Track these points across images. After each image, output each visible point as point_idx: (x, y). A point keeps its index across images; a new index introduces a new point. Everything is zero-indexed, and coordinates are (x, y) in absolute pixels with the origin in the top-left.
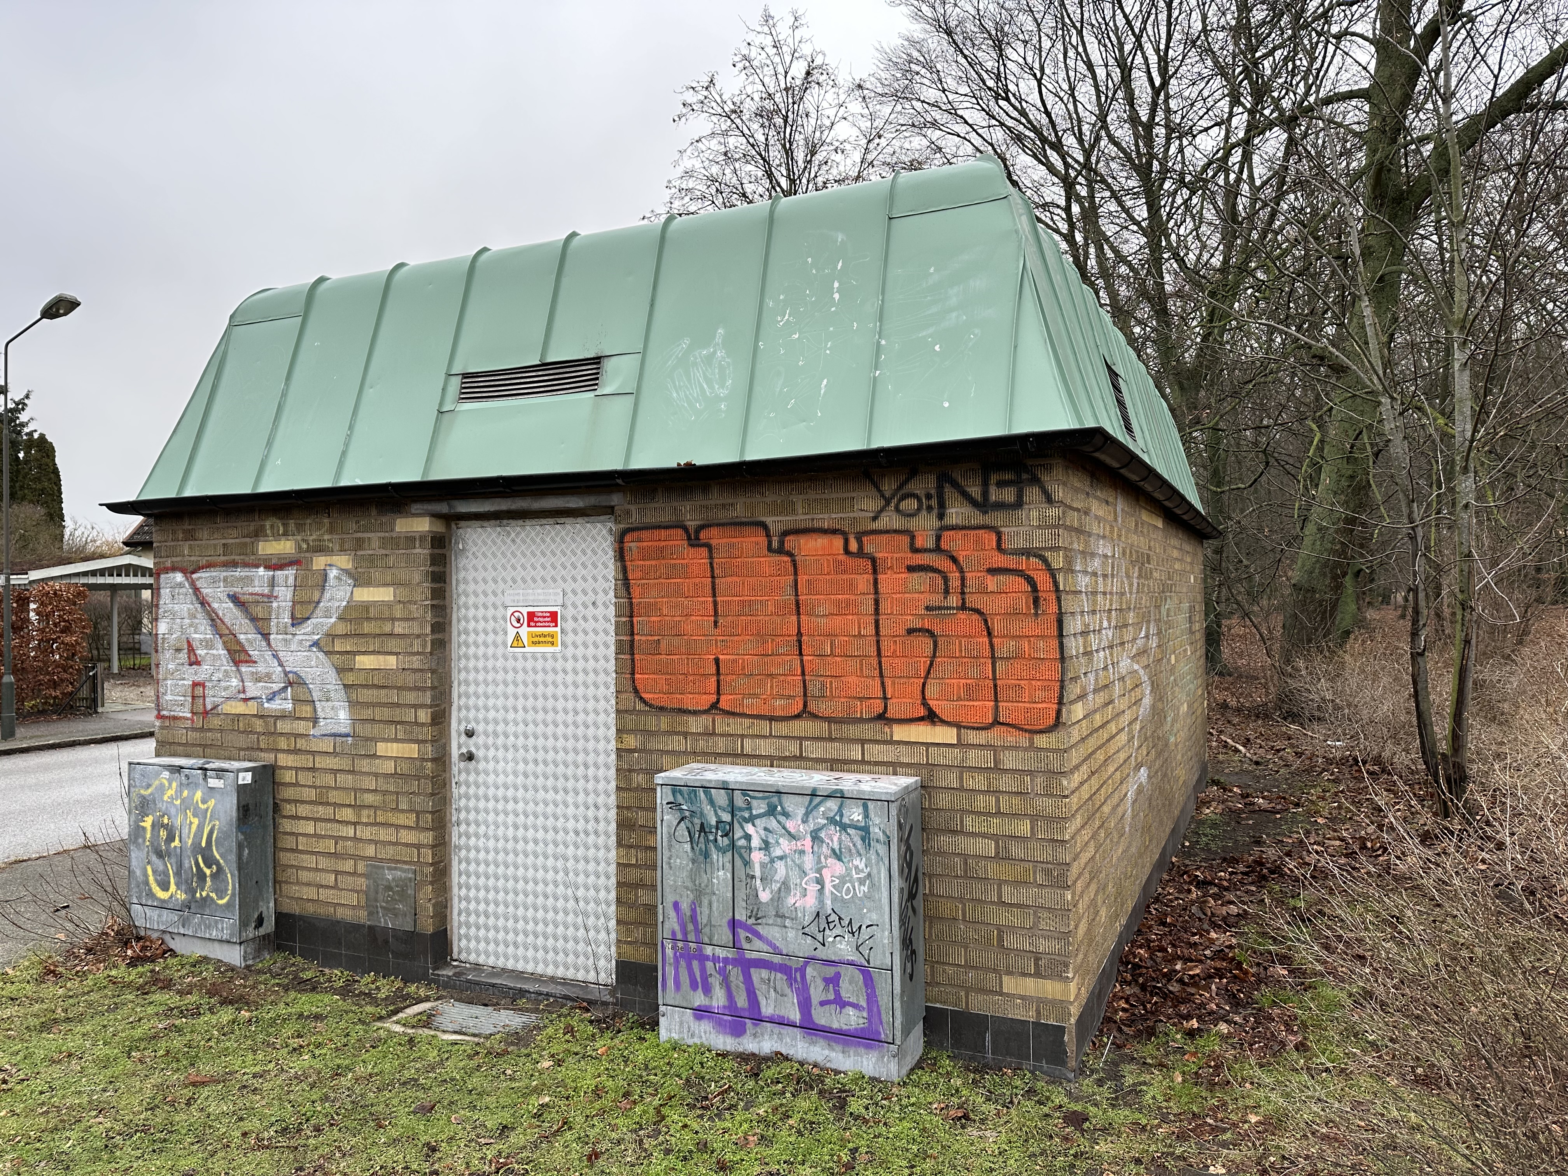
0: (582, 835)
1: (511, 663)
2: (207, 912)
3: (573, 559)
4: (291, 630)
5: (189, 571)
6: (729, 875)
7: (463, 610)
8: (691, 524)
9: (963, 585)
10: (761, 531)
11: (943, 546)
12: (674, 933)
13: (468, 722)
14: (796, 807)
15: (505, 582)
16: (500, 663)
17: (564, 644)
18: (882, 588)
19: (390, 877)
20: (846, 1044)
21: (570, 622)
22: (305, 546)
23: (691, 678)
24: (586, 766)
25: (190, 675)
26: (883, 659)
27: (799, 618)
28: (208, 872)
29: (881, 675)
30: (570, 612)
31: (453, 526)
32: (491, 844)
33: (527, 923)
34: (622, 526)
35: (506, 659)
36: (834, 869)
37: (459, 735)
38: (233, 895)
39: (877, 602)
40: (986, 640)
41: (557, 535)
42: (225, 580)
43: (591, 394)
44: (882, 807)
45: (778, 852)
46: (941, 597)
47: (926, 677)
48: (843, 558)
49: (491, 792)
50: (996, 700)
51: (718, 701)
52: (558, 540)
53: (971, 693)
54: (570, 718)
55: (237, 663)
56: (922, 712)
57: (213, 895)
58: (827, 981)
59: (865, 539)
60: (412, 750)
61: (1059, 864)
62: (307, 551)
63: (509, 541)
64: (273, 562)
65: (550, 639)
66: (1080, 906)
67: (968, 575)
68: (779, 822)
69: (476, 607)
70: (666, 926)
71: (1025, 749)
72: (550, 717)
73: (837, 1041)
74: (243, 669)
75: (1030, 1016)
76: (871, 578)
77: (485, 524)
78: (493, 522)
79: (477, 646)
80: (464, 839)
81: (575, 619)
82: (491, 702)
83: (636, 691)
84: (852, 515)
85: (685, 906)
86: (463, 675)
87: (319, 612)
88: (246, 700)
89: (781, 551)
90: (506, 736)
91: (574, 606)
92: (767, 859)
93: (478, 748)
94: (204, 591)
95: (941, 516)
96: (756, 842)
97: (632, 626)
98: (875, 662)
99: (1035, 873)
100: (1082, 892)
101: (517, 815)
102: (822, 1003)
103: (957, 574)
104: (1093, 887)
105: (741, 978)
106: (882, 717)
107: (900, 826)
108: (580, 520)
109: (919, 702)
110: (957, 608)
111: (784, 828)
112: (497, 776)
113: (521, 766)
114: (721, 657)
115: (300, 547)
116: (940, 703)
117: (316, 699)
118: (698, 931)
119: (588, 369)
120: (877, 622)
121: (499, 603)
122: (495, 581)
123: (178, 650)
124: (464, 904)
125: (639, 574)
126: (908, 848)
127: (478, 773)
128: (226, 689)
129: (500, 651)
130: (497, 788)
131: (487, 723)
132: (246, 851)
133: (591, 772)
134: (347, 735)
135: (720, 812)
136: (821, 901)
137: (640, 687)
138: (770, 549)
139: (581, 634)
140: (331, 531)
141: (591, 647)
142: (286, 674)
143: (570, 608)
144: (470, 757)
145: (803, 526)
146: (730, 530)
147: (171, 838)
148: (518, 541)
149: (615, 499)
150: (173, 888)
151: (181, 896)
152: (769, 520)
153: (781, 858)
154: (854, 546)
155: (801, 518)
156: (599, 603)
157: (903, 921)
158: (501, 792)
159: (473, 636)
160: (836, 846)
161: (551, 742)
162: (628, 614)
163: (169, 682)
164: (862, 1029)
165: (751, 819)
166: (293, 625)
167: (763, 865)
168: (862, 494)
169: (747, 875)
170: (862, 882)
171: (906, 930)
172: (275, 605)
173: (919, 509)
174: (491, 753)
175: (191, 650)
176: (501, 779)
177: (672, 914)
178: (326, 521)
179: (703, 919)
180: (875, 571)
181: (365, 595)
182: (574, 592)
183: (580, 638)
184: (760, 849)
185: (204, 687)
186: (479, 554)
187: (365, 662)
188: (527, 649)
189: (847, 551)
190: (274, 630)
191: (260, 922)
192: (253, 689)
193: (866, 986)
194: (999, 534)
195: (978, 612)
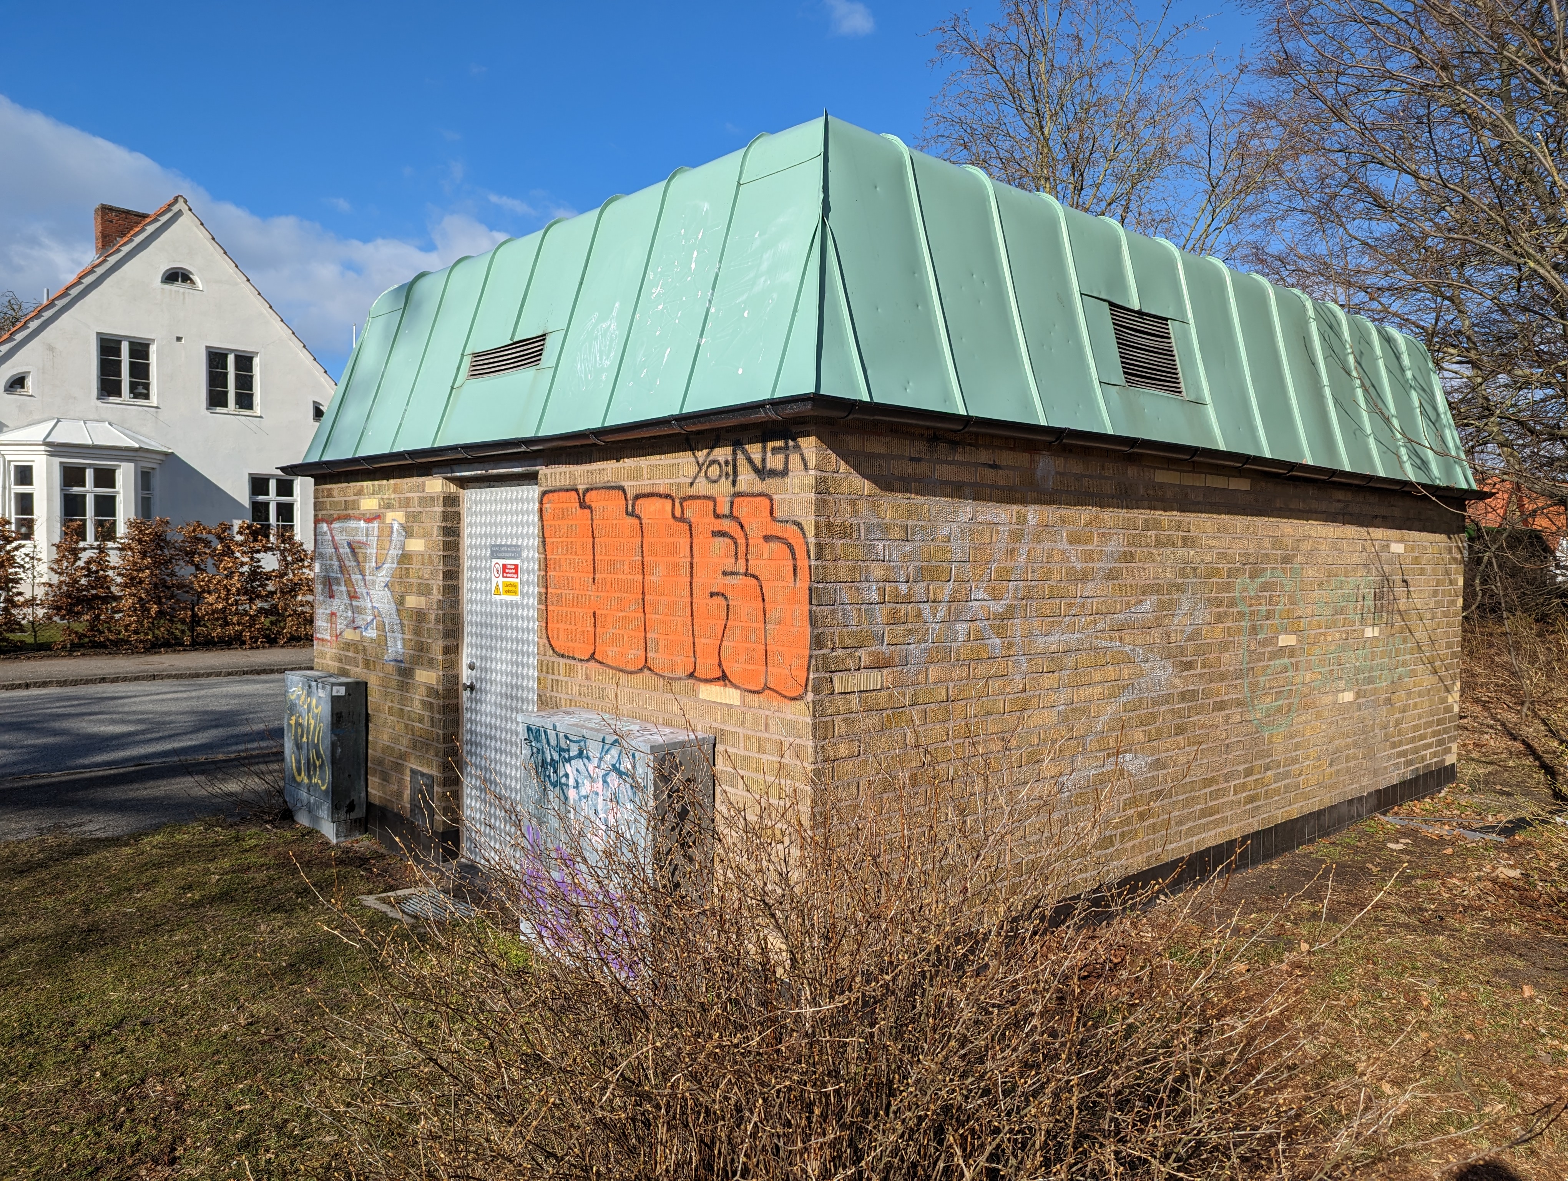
1: (492, 609)
2: (317, 795)
3: (527, 518)
4: (376, 572)
5: (330, 522)
6: (557, 808)
7: (469, 561)
8: (581, 488)
9: (747, 551)
10: (622, 495)
11: (735, 513)
13: (471, 657)
14: (594, 751)
15: (491, 537)
16: (489, 608)
17: (522, 594)
18: (696, 552)
19: (422, 782)
21: (526, 574)
22: (382, 504)
23: (579, 629)
25: (331, 606)
26: (694, 621)
27: (643, 579)
28: (318, 763)
29: (693, 635)
30: (525, 565)
31: (460, 489)
34: (543, 489)
35: (492, 604)
37: (466, 668)
38: (329, 783)
39: (691, 565)
40: (761, 605)
42: (346, 530)
43: (535, 368)
45: (583, 792)
46: (733, 561)
47: (721, 640)
48: (672, 521)
49: (483, 718)
50: (766, 665)
51: (595, 650)
52: (519, 500)
53: (749, 657)
55: (351, 597)
56: (719, 674)
57: (320, 782)
60: (431, 677)
62: (383, 508)
64: (368, 516)
65: (513, 589)
67: (751, 542)
68: (584, 764)
69: (476, 559)
74: (354, 603)
76: (688, 542)
77: (482, 487)
78: (485, 484)
79: (476, 592)
80: (469, 756)
81: (528, 572)
82: (484, 641)
83: (548, 638)
84: (678, 481)
86: (470, 617)
87: (389, 559)
88: (354, 628)
89: (633, 514)
90: (492, 672)
92: (577, 797)
93: (477, 680)
94: (337, 539)
95: (734, 483)
96: (571, 782)
97: (547, 579)
98: (689, 621)
101: (497, 740)
103: (744, 541)
106: (692, 675)
107: (665, 779)
109: (716, 663)
110: (744, 574)
111: (587, 770)
112: (486, 705)
114: (597, 611)
116: (729, 664)
117: (387, 630)
119: (538, 346)
120: (691, 584)
122: (486, 536)
123: (325, 585)
124: (469, 811)
125: (551, 533)
127: (476, 702)
128: (346, 618)
129: (489, 597)
130: (486, 716)
131: (482, 659)
132: (339, 750)
134: (402, 662)
135: (552, 752)
137: (550, 634)
138: (627, 513)
140: (395, 491)
142: (373, 608)
143: (526, 561)
144: (472, 687)
145: (646, 490)
146: (603, 494)
147: (302, 735)
149: (539, 464)
150: (303, 772)
151: (306, 781)
152: (626, 484)
153: (585, 797)
154: (678, 511)
155: (645, 484)
158: (488, 720)
159: (474, 583)
160: (616, 791)
162: (545, 568)
163: (321, 611)
165: (569, 760)
166: (377, 569)
167: (575, 802)
168: (685, 460)
169: (566, 809)
172: (368, 551)
173: (720, 476)
174: (484, 685)
175: (330, 585)
176: (489, 708)
178: (393, 483)
180: (691, 536)
181: (410, 545)
182: (527, 548)
184: (574, 787)
185: (336, 615)
187: (409, 601)
188: (503, 597)
189: (674, 516)
190: (368, 572)
191: (351, 808)
192: (358, 620)
194: (771, 500)
195: (755, 577)
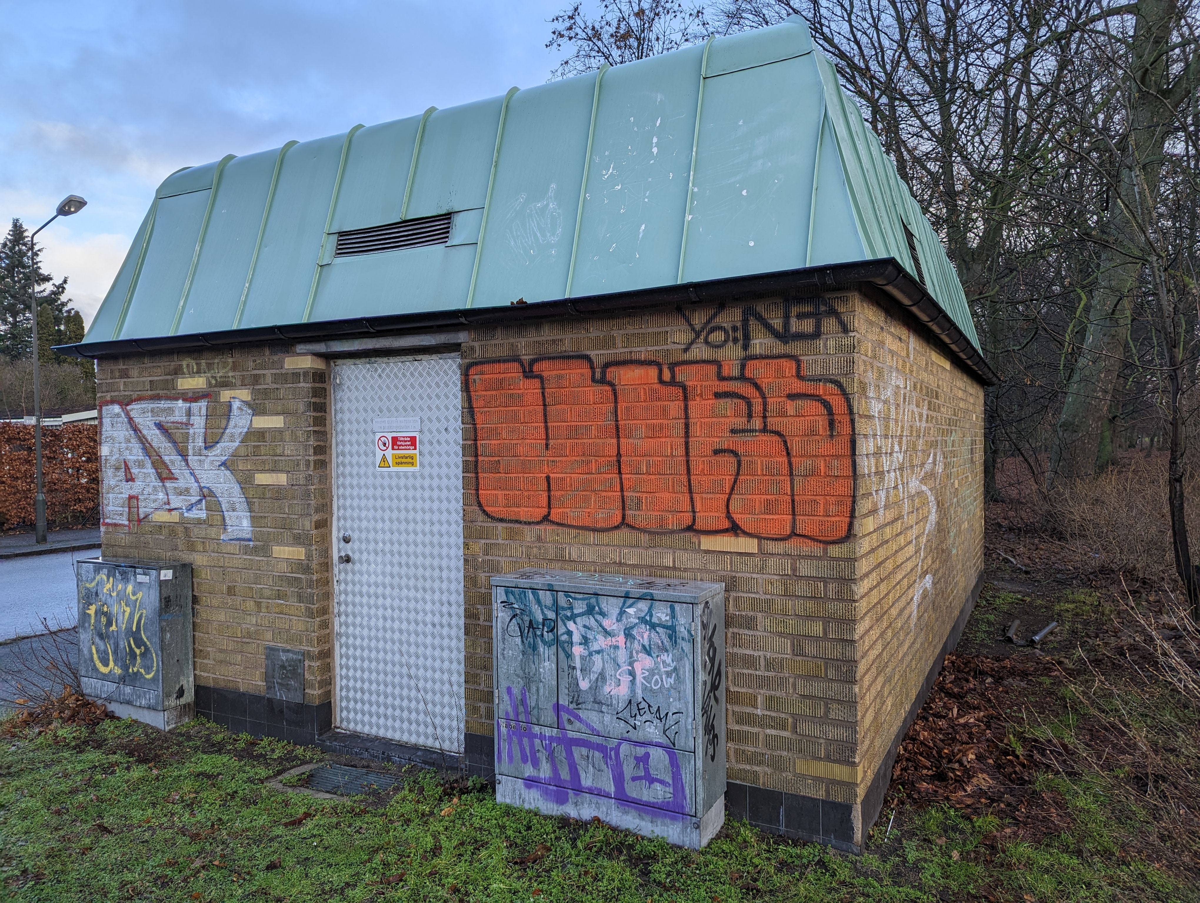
0: (438, 627)
1: (378, 481)
2: (138, 684)
3: (429, 391)
4: (205, 452)
5: (125, 403)
6: (554, 666)
7: (341, 436)
8: (526, 358)
9: (765, 410)
10: (586, 364)
11: (747, 375)
12: (507, 713)
13: (346, 530)
14: (611, 606)
15: (373, 411)
16: (370, 481)
17: (422, 465)
18: (692, 413)
19: (284, 658)
20: (654, 815)
21: (427, 444)
22: (214, 382)
23: (526, 494)
24: (441, 568)
25: (127, 490)
26: (692, 477)
27: (618, 442)
28: (138, 651)
29: (690, 492)
30: (427, 437)
31: (332, 364)
32: (365, 632)
33: (395, 699)
34: (467, 361)
35: (375, 477)
36: (644, 663)
37: (339, 541)
38: (157, 671)
39: (687, 426)
40: (785, 459)
41: (415, 370)
42: (152, 411)
43: (443, 246)
44: (687, 610)
45: (595, 647)
46: (745, 420)
47: (731, 494)
48: (657, 386)
49: (365, 589)
50: (794, 514)
51: (549, 513)
52: (416, 374)
53: (769, 507)
54: (427, 528)
55: (162, 480)
56: (727, 524)
57: (142, 671)
58: (638, 759)
59: (677, 369)
60: (298, 553)
61: (848, 661)
62: (216, 386)
63: (376, 376)
64: (190, 395)
65: (410, 460)
66: (867, 697)
67: (770, 400)
68: (596, 620)
69: (351, 433)
70: (501, 706)
71: (820, 558)
72: (411, 526)
73: (647, 813)
74: (168, 484)
75: (821, 794)
76: (682, 404)
77: (358, 361)
78: (363, 360)
79: (352, 466)
80: (344, 628)
81: (431, 443)
82: (364, 514)
83: (480, 505)
84: (665, 347)
85: (516, 691)
86: (341, 491)
87: (226, 437)
88: (170, 510)
89: (603, 381)
90: (376, 543)
91: (430, 431)
92: (586, 653)
93: (354, 552)
94: (137, 420)
95: (746, 347)
96: (576, 638)
97: (476, 448)
98: (684, 478)
99: (826, 669)
100: (870, 686)
101: (385, 609)
102: (634, 779)
103: (760, 400)
104: (880, 680)
105: (564, 754)
106: (690, 528)
107: (704, 626)
108: (434, 357)
109: (724, 515)
110: (760, 431)
111: (601, 626)
112: (369, 575)
113: (388, 568)
114: (552, 475)
115: (210, 383)
116: (743, 516)
117: (224, 509)
118: (528, 713)
119: (439, 225)
120: (687, 444)
121: (369, 430)
122: (365, 410)
123: (117, 469)
124: (344, 682)
125: (482, 403)
126: (712, 645)
127: (354, 573)
128: (155, 501)
129: (370, 471)
130: (369, 586)
131: (361, 531)
132: (168, 635)
133: (445, 574)
134: (250, 540)
135: (545, 610)
136: (633, 691)
137: (483, 501)
138: (593, 380)
139: (436, 456)
140: (234, 368)
141: (444, 466)
142: (201, 488)
143: (427, 433)
144: (347, 560)
145: (622, 358)
146: (558, 363)
147: (109, 623)
148: (384, 375)
149: (462, 337)
150: (111, 664)
151: (118, 671)
152: (592, 354)
153: (598, 652)
154: (667, 375)
155: (620, 351)
156: (451, 429)
157: (705, 711)
158: (372, 590)
159: (348, 457)
160: (646, 643)
161: (412, 549)
162: (473, 438)
163: (111, 495)
164: (668, 802)
165: (573, 618)
166: (206, 448)
167: (582, 658)
168: (675, 328)
169: (569, 666)
170: (669, 674)
171: (708, 718)
172: (191, 431)
173: (726, 341)
174: (365, 556)
175: (127, 468)
176: (373, 579)
177: (506, 697)
178: (230, 360)
179: (532, 702)
180: (686, 399)
181: (262, 422)
182: (430, 420)
183: (435, 460)
184: (580, 644)
185: (138, 499)
186: (353, 388)
187: (262, 479)
188: (392, 469)
189: (661, 381)
190: (190, 452)
191: (181, 693)
192: (176, 502)
193: (672, 766)
194: (798, 362)
195: (778, 433)
